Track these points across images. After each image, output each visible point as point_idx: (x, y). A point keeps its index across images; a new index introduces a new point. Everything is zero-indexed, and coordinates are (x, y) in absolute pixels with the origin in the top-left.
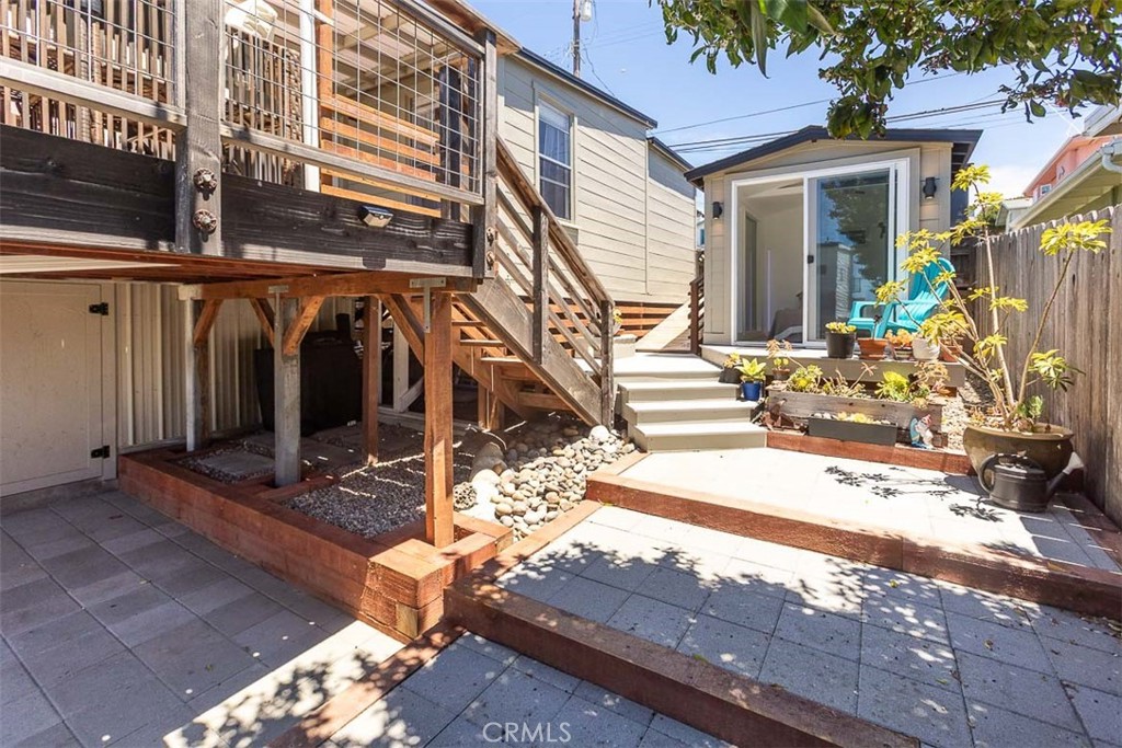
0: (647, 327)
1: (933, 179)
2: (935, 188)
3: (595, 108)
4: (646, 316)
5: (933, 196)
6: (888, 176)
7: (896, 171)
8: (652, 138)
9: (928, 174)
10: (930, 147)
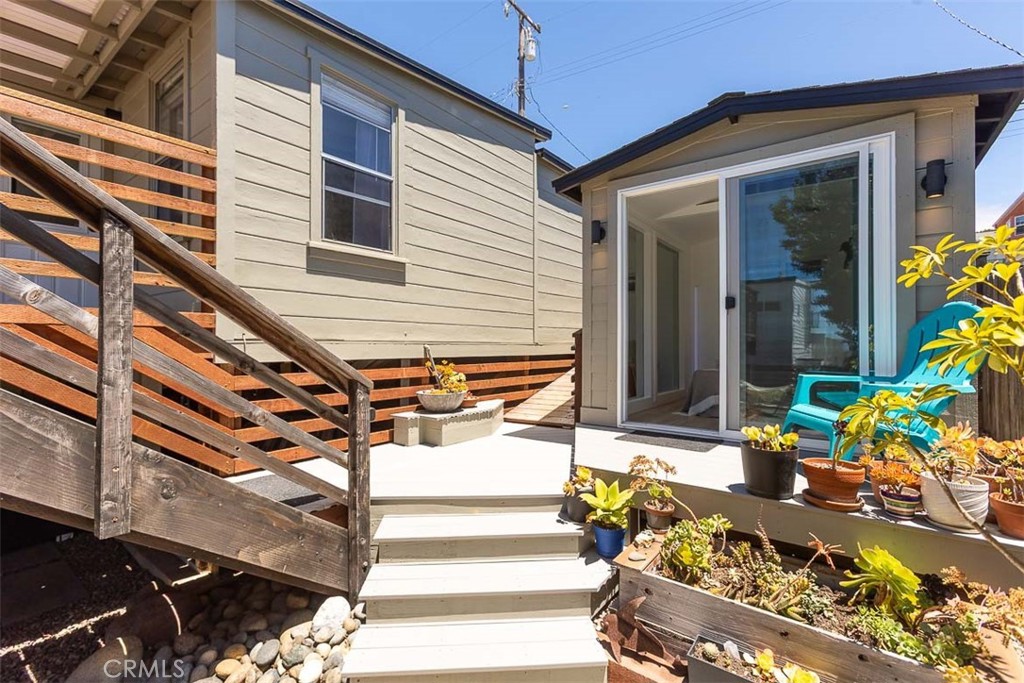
0: (533, 387)
1: (941, 163)
2: (945, 179)
3: (443, 102)
4: (533, 372)
5: (941, 192)
6: (856, 165)
7: (871, 156)
8: (542, 150)
9: (931, 154)
10: (935, 107)
